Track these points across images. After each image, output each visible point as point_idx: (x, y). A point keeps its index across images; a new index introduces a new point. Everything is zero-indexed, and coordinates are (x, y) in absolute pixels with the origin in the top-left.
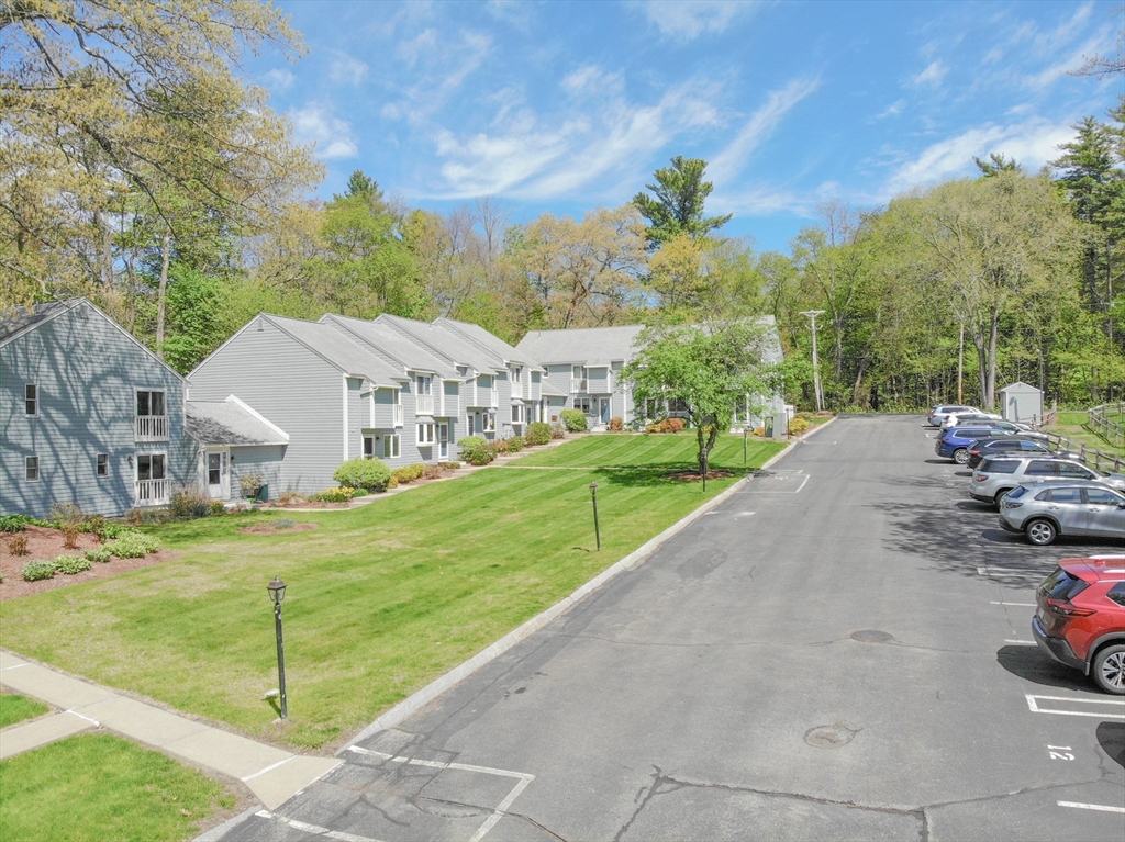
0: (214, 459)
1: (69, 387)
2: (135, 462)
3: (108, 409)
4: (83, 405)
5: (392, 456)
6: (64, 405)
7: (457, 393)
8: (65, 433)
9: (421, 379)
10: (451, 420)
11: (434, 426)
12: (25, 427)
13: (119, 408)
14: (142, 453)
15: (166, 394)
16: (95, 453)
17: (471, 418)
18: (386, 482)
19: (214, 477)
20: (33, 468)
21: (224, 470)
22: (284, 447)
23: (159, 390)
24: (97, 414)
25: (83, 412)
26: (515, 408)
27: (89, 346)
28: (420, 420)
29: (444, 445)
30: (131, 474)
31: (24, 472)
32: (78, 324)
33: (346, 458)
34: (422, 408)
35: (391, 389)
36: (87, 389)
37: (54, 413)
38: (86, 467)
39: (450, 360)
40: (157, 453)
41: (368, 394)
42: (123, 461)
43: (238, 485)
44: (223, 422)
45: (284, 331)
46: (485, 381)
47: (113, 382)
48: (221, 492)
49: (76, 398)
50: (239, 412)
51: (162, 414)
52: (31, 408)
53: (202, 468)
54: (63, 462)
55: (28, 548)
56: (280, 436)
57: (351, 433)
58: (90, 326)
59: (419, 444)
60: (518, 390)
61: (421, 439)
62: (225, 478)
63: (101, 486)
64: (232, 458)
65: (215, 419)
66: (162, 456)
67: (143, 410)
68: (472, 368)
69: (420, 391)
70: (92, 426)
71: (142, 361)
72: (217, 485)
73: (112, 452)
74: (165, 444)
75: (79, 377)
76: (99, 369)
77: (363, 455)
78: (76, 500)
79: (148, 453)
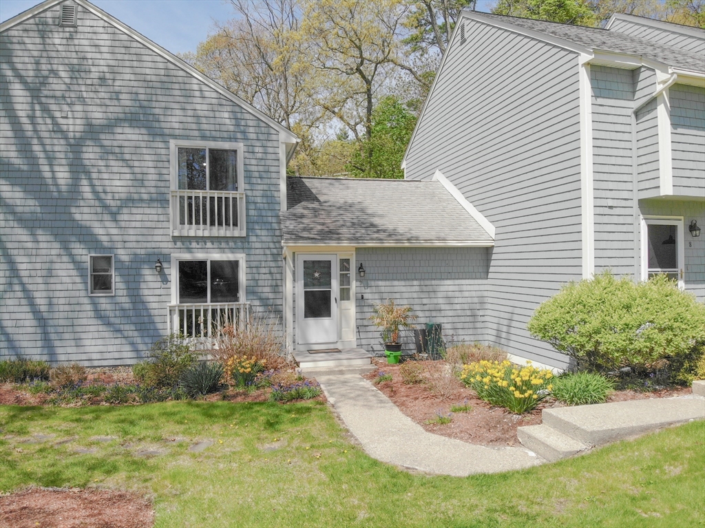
0: (317, 272)
1: (37, 148)
2: (174, 274)
3: (118, 184)
4: (63, 175)
8: (30, 223)
13: (139, 181)
14: (187, 257)
15: (240, 156)
16: (85, 256)
19: (318, 305)
21: (345, 295)
22: (487, 251)
23: (226, 145)
24: (94, 192)
25: (64, 188)
27: (77, 71)
32: (57, 39)
33: (588, 270)
36: (76, 147)
38: (68, 280)
40: (217, 256)
41: (652, 105)
42: (149, 275)
43: (377, 328)
47: (129, 136)
48: (335, 335)
49: (51, 159)
53: (294, 290)
54: (23, 273)
56: (483, 229)
57: (604, 210)
58: (83, 42)
62: (345, 311)
63: (99, 315)
64: (360, 268)
66: (234, 265)
67: (192, 180)
70: (83, 214)
71: (188, 95)
72: (325, 321)
73: (123, 255)
74: (242, 243)
75: (58, 130)
76: (97, 115)
77: (644, 270)
78: (45, 333)
79: (200, 256)
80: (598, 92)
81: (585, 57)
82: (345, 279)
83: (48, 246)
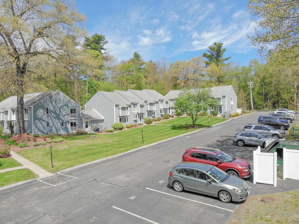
0: (87, 122)
2: (70, 123)
3: (64, 113)
4: (58, 112)
5: (126, 122)
6: (55, 113)
7: (143, 107)
8: (55, 118)
9: (134, 105)
10: (143, 114)
11: (137, 115)
12: (46, 117)
13: (66, 113)
14: (71, 121)
15: (76, 109)
16: (61, 122)
17: (148, 113)
18: (123, 128)
19: (87, 127)
20: (48, 124)
21: (89, 125)
22: (103, 120)
23: (75, 108)
24: (62, 114)
25: (59, 114)
26: (161, 110)
27: (60, 100)
28: (134, 114)
29: (140, 119)
30: (69, 126)
31: (46, 126)
32: (57, 96)
33: (115, 122)
34: (134, 111)
35: (126, 107)
36: (60, 109)
37: (52, 114)
38: (59, 125)
39: (142, 100)
40: (74, 121)
41: (120, 108)
42: (67, 123)
43: (92, 129)
44: (90, 115)
45: (102, 94)
46: (151, 104)
47: (65, 107)
48: (88, 130)
49: (57, 110)
50: (95, 112)
51: (76, 113)
52: (47, 113)
53: (84, 125)
54: (54, 124)
55: (36, 140)
56: (103, 117)
57: (116, 117)
58: (60, 96)
59: (134, 119)
60: (162, 106)
61: (134, 118)
62: (89, 127)
63: (62, 129)
64: (91, 122)
65: (89, 114)
66: (76, 122)
67: (71, 112)
68: (148, 101)
69: (134, 107)
70: (61, 117)
71: (71, 102)
72: (87, 128)
73: (65, 121)
74: (77, 120)
75: (58, 107)
76: (62, 105)
77: (119, 122)
78: (57, 131)
79: (72, 121)
80: (116, 107)
81: (115, 104)
82: (89, 124)
83: (57, 121)
